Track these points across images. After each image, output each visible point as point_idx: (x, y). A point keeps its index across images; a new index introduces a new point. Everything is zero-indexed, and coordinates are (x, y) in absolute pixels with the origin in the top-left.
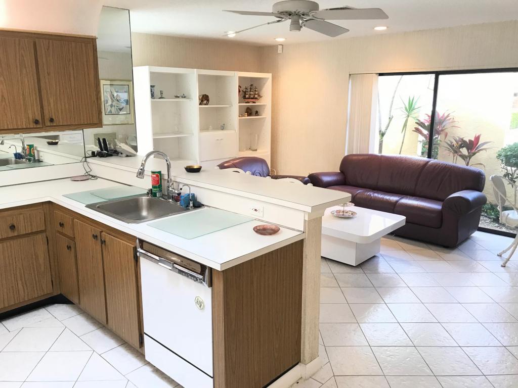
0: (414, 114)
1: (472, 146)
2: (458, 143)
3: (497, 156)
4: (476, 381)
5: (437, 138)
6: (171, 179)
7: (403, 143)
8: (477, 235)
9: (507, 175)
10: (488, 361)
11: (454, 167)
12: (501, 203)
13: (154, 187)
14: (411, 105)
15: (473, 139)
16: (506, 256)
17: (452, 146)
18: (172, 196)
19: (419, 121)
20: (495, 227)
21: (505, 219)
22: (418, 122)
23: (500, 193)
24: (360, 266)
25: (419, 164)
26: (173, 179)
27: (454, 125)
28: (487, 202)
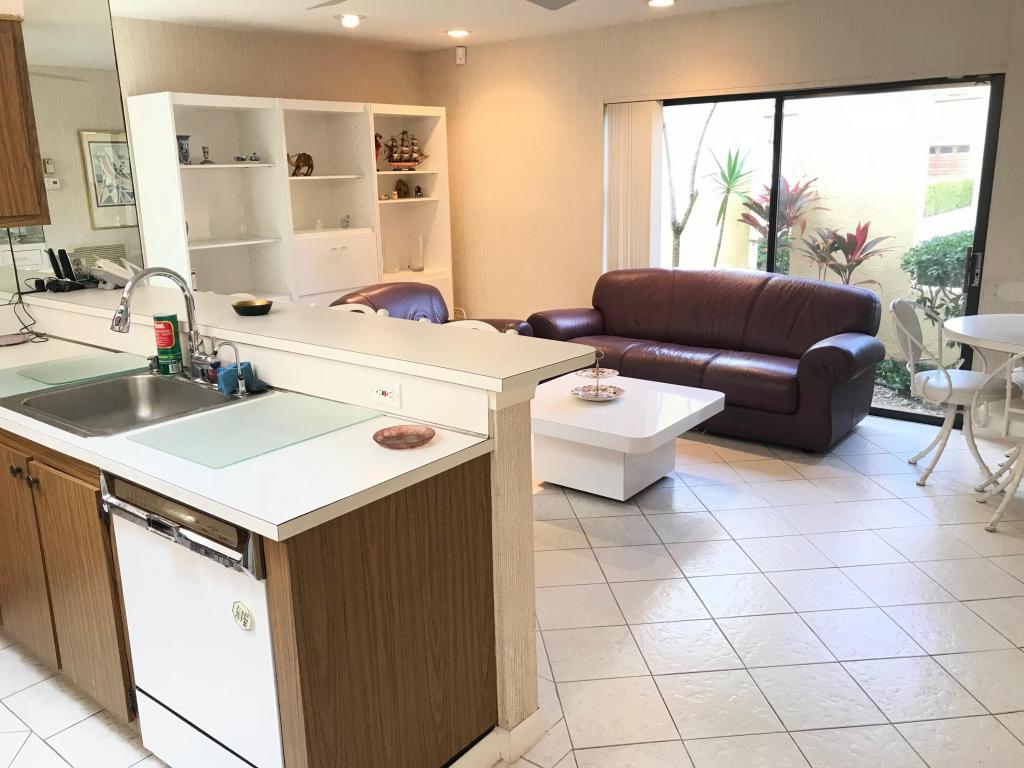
0: (739, 186)
1: (854, 245)
2: (826, 242)
3: (902, 265)
4: (874, 737)
5: (786, 233)
6: (196, 333)
7: (719, 245)
8: (868, 423)
9: (922, 301)
10: (898, 691)
11: (821, 288)
12: (914, 356)
13: (162, 352)
14: (732, 168)
15: (854, 233)
16: (924, 463)
17: (815, 248)
18: (202, 370)
19: (749, 199)
20: (903, 405)
21: (921, 389)
22: (748, 201)
23: (910, 337)
24: (634, 500)
25: (750, 286)
26: (202, 331)
27: (817, 206)
28: (886, 358)
